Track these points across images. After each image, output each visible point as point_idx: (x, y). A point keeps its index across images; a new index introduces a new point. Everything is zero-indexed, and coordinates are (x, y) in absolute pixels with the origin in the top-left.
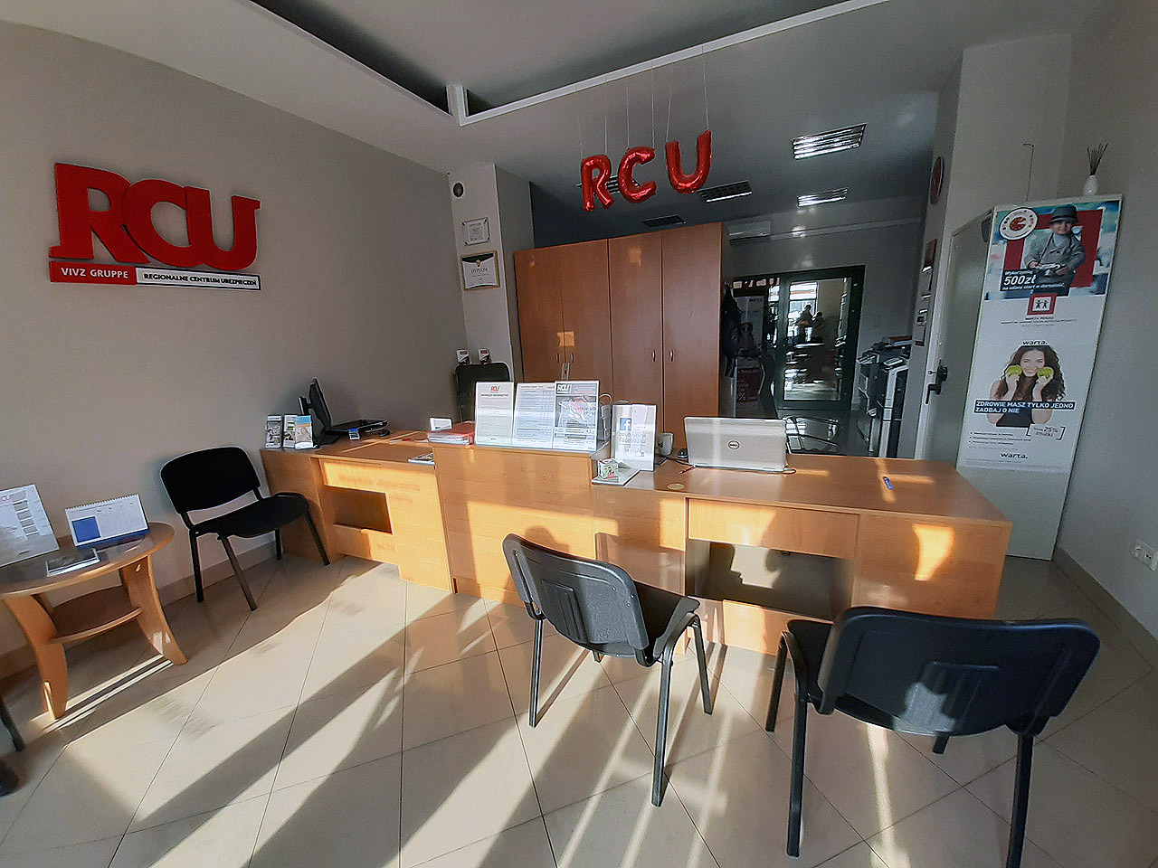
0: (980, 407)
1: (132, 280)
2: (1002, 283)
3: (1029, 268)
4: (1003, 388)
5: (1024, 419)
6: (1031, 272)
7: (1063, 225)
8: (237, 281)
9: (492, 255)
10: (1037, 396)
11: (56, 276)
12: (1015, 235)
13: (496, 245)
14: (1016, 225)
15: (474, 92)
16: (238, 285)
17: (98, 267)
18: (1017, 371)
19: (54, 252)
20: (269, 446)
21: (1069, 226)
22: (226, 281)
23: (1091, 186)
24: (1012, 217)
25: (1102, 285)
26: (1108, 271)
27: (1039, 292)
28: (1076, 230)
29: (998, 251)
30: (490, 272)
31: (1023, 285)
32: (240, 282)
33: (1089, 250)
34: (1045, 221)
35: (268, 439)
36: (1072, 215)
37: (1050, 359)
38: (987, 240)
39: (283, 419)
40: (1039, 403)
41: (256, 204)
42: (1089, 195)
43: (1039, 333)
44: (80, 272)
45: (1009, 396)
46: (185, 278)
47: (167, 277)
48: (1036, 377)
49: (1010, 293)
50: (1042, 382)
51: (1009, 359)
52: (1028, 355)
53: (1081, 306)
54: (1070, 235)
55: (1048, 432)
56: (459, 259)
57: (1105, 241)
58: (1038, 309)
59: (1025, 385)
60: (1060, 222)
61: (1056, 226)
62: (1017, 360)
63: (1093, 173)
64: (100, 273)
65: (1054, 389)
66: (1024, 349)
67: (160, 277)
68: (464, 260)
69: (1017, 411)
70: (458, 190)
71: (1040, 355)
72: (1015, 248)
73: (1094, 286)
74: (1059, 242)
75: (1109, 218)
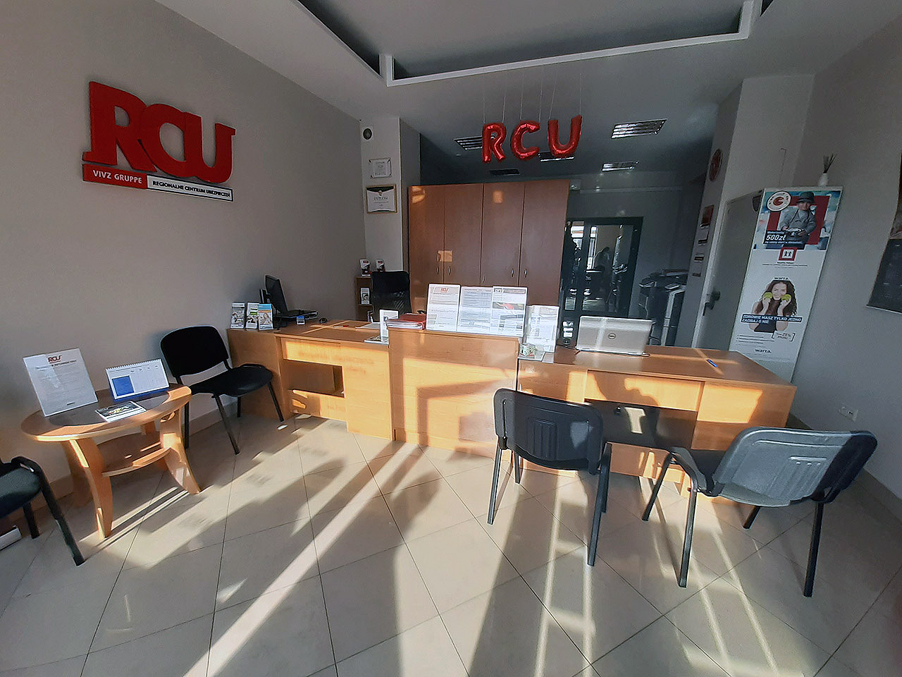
0: (745, 319)
1: (144, 186)
2: (766, 237)
3: (782, 230)
4: (760, 307)
5: (771, 327)
6: (783, 233)
7: (805, 204)
8: (217, 193)
9: (392, 188)
10: (780, 312)
11: (88, 176)
12: (775, 208)
13: (397, 180)
14: (777, 202)
15: (400, 62)
16: (217, 196)
17: (120, 172)
18: (769, 296)
19: (86, 157)
20: (234, 326)
21: (808, 205)
22: (210, 192)
23: (823, 180)
24: (776, 196)
25: (825, 244)
26: (829, 235)
27: (787, 246)
28: (813, 208)
29: (764, 217)
30: (391, 200)
31: (778, 241)
32: (219, 193)
33: (819, 222)
34: (795, 200)
35: (233, 321)
36: (811, 198)
37: (790, 289)
38: (757, 209)
39: (246, 306)
40: (781, 317)
41: (233, 132)
42: (822, 187)
43: (784, 273)
44: (107, 175)
45: (763, 312)
46: (182, 187)
47: (169, 185)
48: (780, 301)
49: (770, 246)
50: (784, 304)
51: (765, 288)
52: (777, 286)
53: (811, 256)
54: (808, 211)
55: (785, 337)
56: (364, 189)
57: (829, 216)
58: (785, 257)
59: (774, 305)
60: (803, 202)
61: (801, 204)
62: (770, 289)
63: (825, 172)
64: (121, 177)
65: (790, 309)
66: (775, 282)
67: (164, 185)
68: (368, 189)
69: (767, 322)
70: (368, 134)
71: (784, 286)
72: (775, 216)
73: (820, 245)
74: (802, 215)
75: (833, 201)
